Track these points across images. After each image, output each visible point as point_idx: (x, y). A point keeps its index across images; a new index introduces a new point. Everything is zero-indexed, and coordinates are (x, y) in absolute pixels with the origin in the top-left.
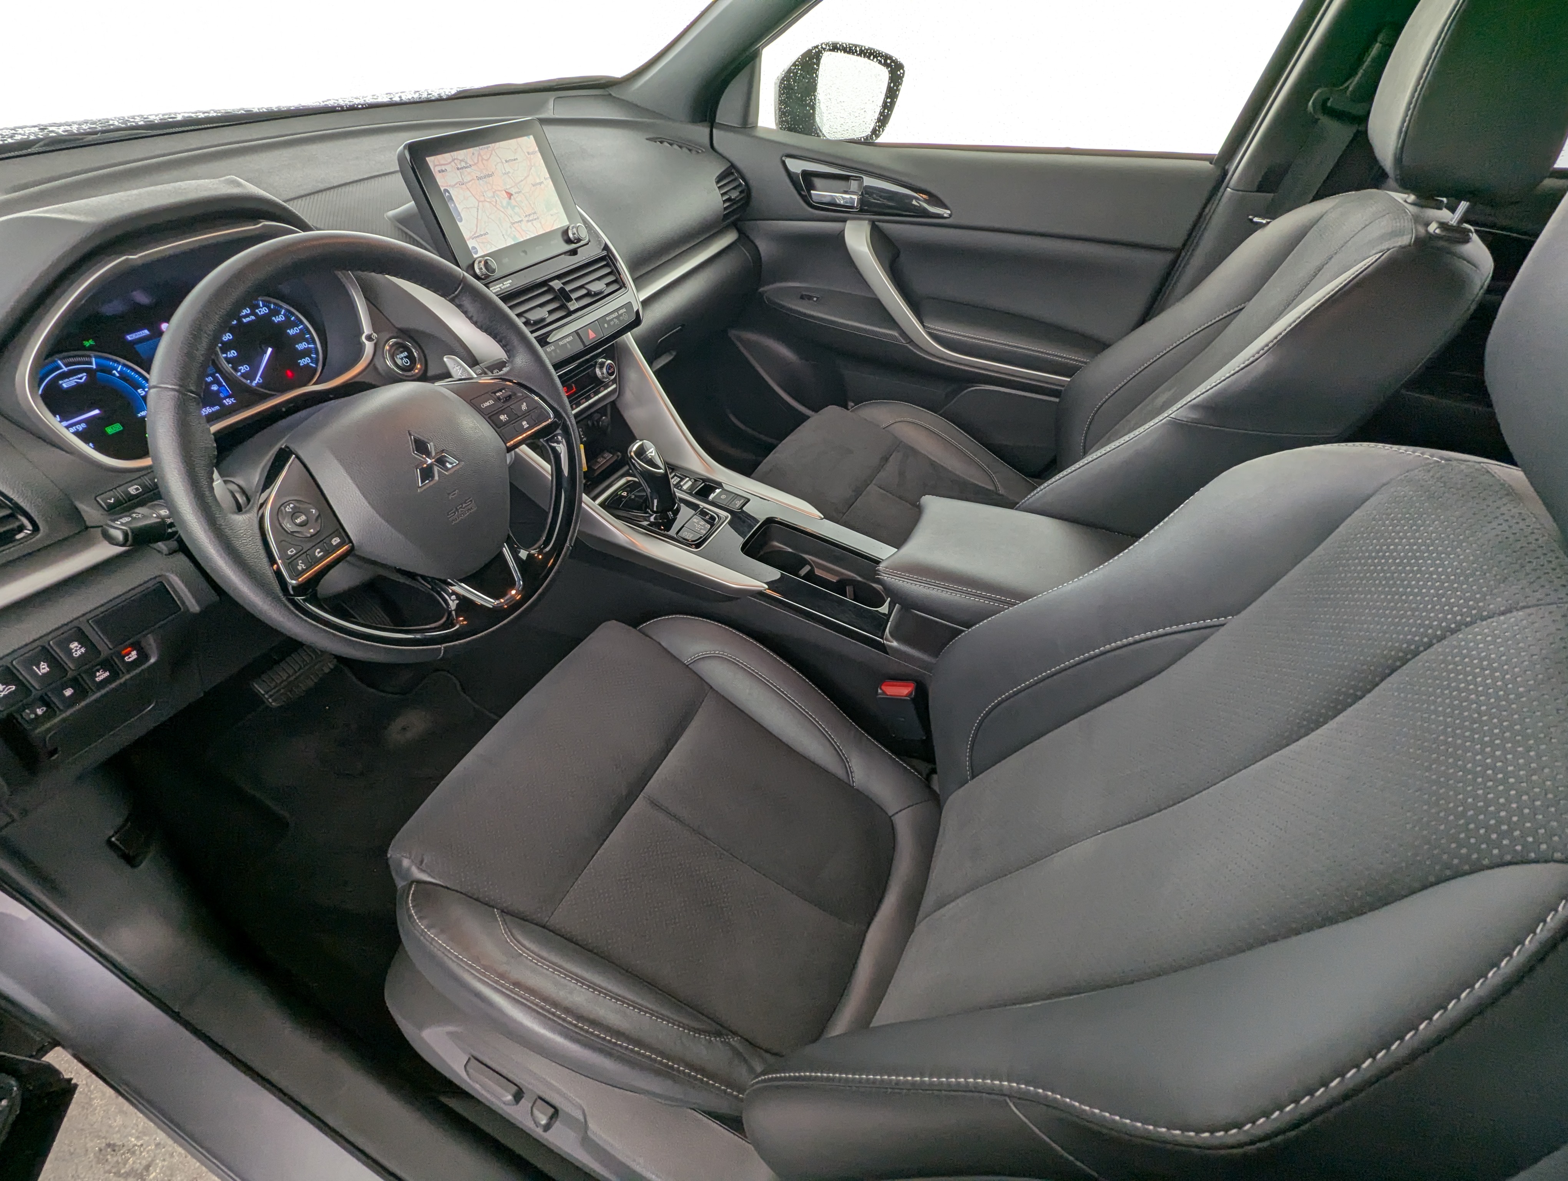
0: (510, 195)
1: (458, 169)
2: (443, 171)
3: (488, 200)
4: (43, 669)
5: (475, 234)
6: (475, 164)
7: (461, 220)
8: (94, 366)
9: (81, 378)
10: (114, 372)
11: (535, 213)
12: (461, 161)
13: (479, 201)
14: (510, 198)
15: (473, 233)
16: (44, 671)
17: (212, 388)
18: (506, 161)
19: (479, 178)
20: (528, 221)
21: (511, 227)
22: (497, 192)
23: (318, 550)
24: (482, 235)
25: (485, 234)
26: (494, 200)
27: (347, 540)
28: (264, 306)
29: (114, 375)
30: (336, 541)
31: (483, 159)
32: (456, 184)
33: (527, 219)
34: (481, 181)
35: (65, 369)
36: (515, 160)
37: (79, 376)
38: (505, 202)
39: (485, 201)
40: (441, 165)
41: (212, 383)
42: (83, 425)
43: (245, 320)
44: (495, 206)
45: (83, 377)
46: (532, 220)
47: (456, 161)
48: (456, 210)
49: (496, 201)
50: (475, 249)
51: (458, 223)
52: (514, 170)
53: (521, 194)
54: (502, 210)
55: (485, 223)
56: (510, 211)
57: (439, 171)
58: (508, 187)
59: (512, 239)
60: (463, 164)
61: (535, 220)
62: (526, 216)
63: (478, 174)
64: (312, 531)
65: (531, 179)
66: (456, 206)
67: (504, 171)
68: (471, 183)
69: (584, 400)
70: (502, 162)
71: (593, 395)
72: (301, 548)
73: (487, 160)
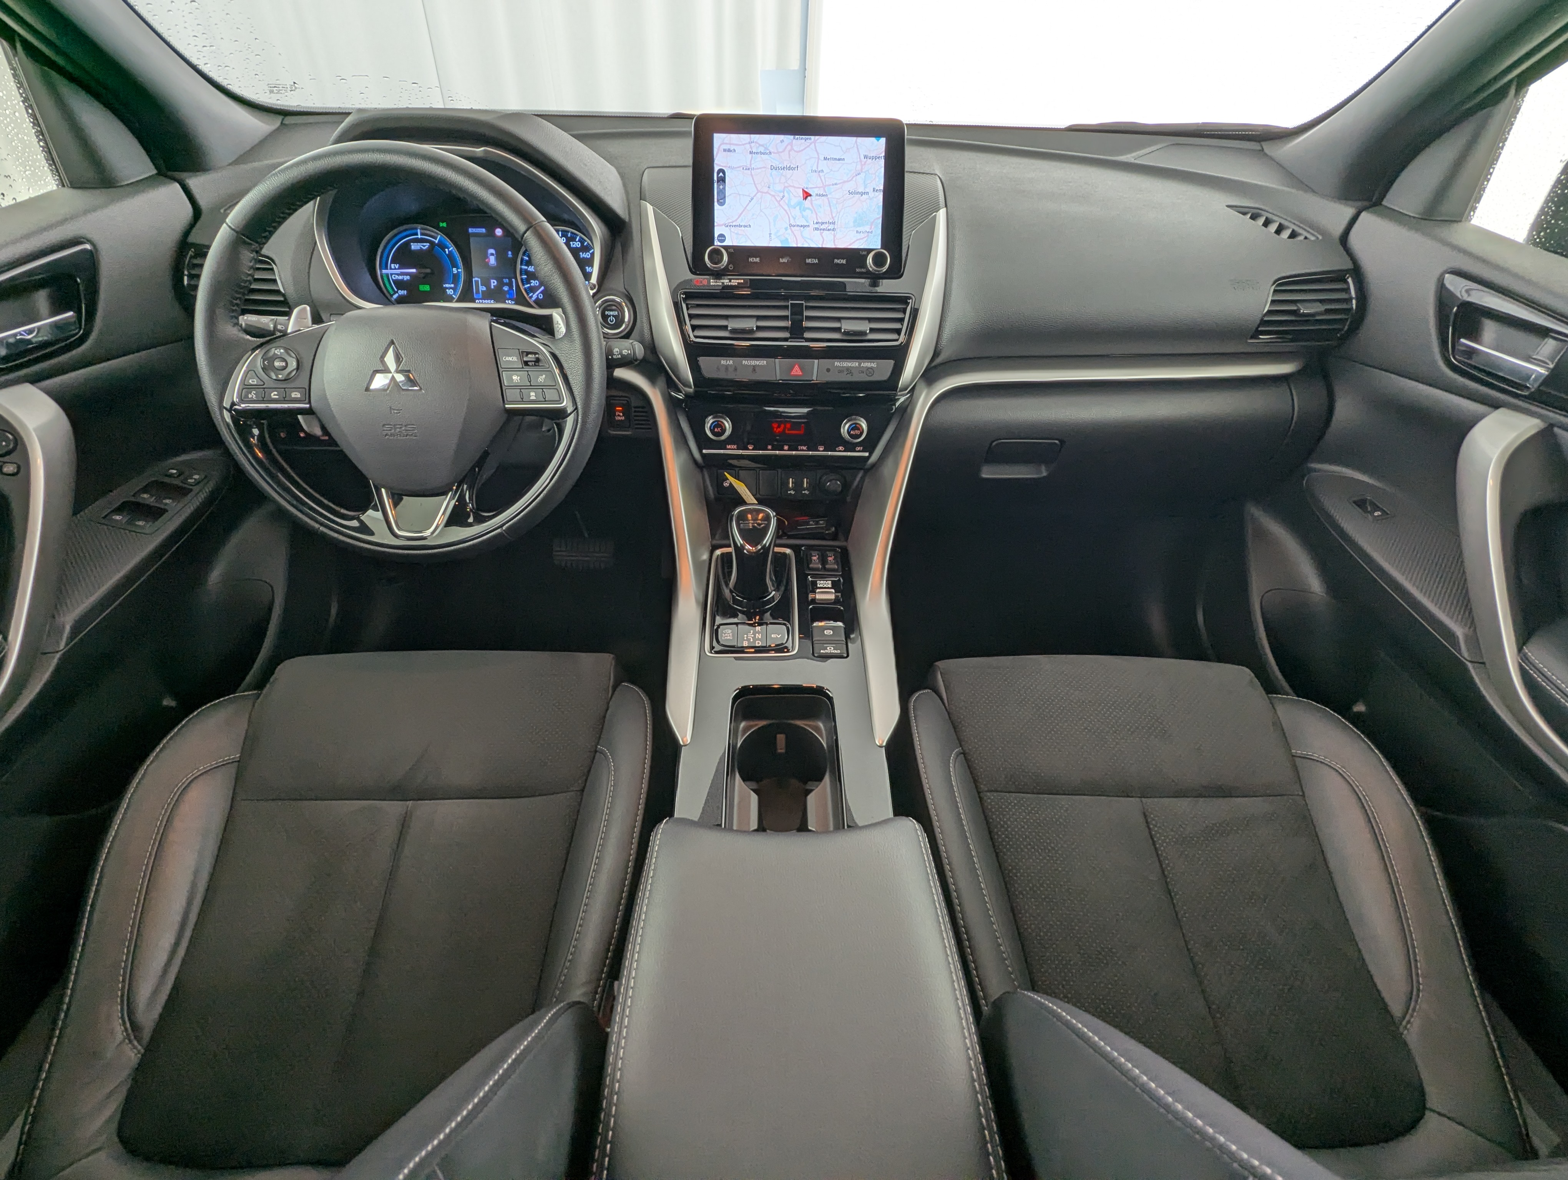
0: (807, 195)
1: (751, 153)
2: (729, 151)
3: (773, 193)
5: (732, 222)
6: (778, 153)
7: (721, 203)
8: (437, 242)
9: (424, 246)
10: (447, 250)
11: (834, 223)
12: (762, 146)
13: (758, 191)
14: (805, 198)
15: (730, 221)
17: (504, 288)
18: (825, 159)
19: (773, 168)
20: (817, 229)
21: (786, 229)
22: (792, 189)
24: (740, 226)
25: (745, 226)
26: (782, 194)
27: (307, 401)
28: (579, 241)
29: (445, 252)
30: (296, 395)
31: (792, 149)
32: (740, 167)
33: (817, 226)
34: (774, 172)
35: (419, 236)
36: (839, 160)
37: (425, 244)
38: (794, 201)
39: (767, 193)
40: (730, 144)
41: (506, 284)
42: (408, 277)
44: (779, 202)
45: (427, 245)
46: (824, 230)
47: (753, 145)
48: (722, 193)
49: (783, 197)
50: (722, 237)
51: (716, 206)
52: (831, 170)
53: (824, 198)
54: (786, 208)
55: (753, 215)
56: (796, 212)
57: (725, 150)
58: (810, 186)
59: (781, 242)
60: (762, 149)
61: (829, 230)
62: (817, 223)
63: (776, 164)
64: (280, 376)
65: (851, 186)
66: (724, 188)
67: (814, 168)
68: (759, 170)
69: (805, 448)
70: (819, 159)
71: (821, 449)
72: (262, 383)
73: (798, 152)
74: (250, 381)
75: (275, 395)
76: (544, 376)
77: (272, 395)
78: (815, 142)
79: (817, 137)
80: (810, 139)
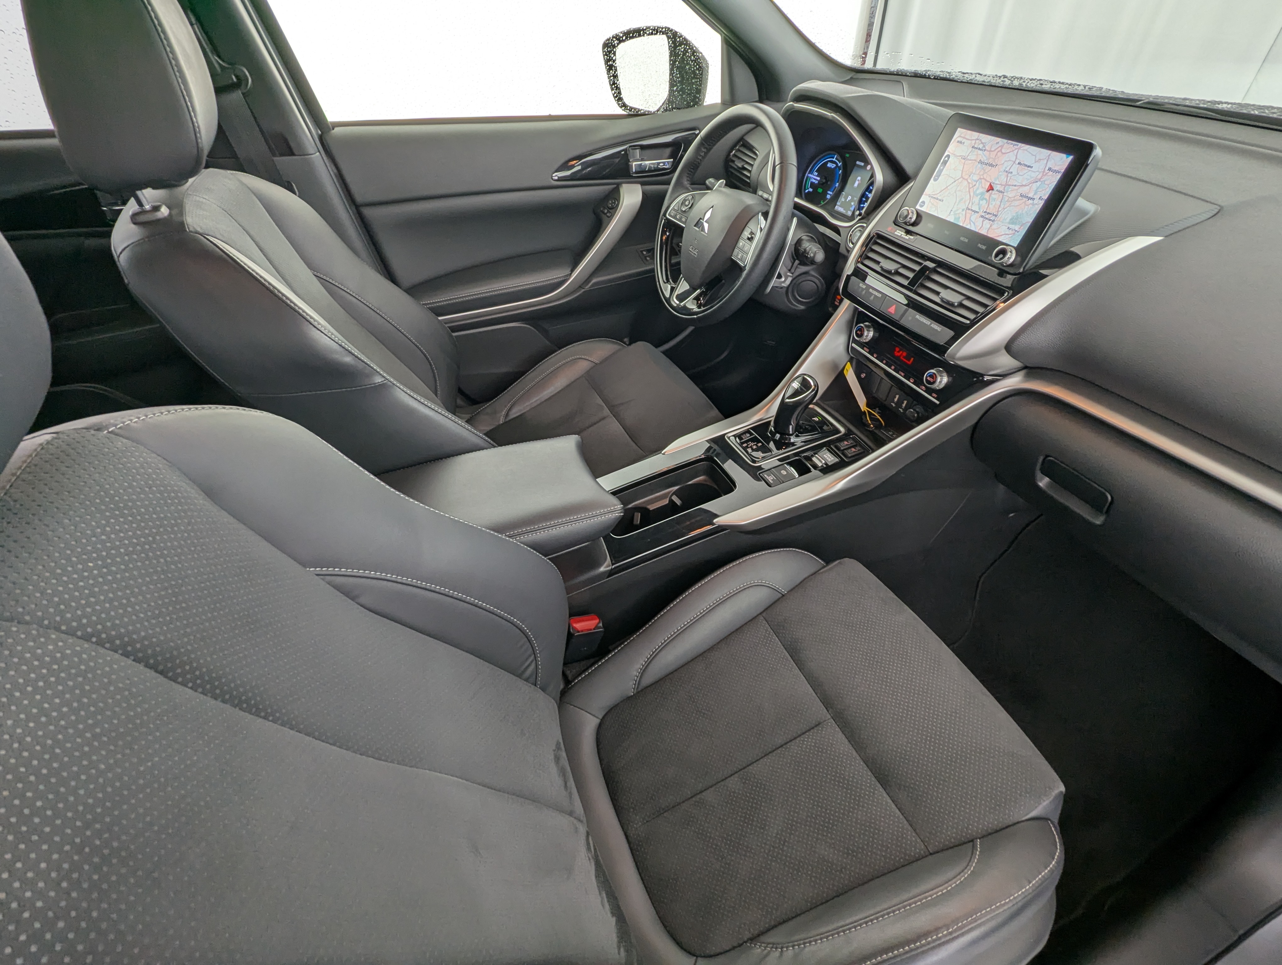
0: (991, 188)
1: (973, 147)
2: (961, 142)
3: (969, 181)
5: (934, 195)
6: (990, 151)
7: (935, 180)
11: (996, 216)
12: (982, 143)
13: (962, 177)
14: (988, 191)
15: (934, 193)
18: (1019, 163)
19: (981, 162)
20: (982, 216)
21: (963, 210)
22: (983, 181)
24: (937, 199)
25: (940, 200)
26: (974, 183)
29: (839, 172)
31: (1001, 151)
32: (960, 156)
33: (983, 214)
34: (980, 165)
35: (834, 159)
36: (1029, 167)
38: (981, 190)
39: (967, 180)
40: (964, 138)
42: (817, 182)
44: (969, 188)
46: (987, 218)
47: (977, 141)
48: (939, 172)
49: (975, 185)
50: (923, 203)
51: (931, 180)
52: (1018, 174)
53: (1001, 195)
54: (972, 194)
55: (949, 193)
56: (977, 199)
57: (958, 142)
58: (996, 182)
59: (955, 218)
60: (981, 146)
61: (990, 220)
62: (985, 212)
63: (984, 159)
65: (1024, 190)
66: (943, 169)
67: (1007, 169)
68: (970, 162)
69: (903, 374)
70: (1014, 162)
71: (911, 381)
73: (1004, 154)
78: (1021, 147)
79: (1023, 145)
80: (1018, 145)
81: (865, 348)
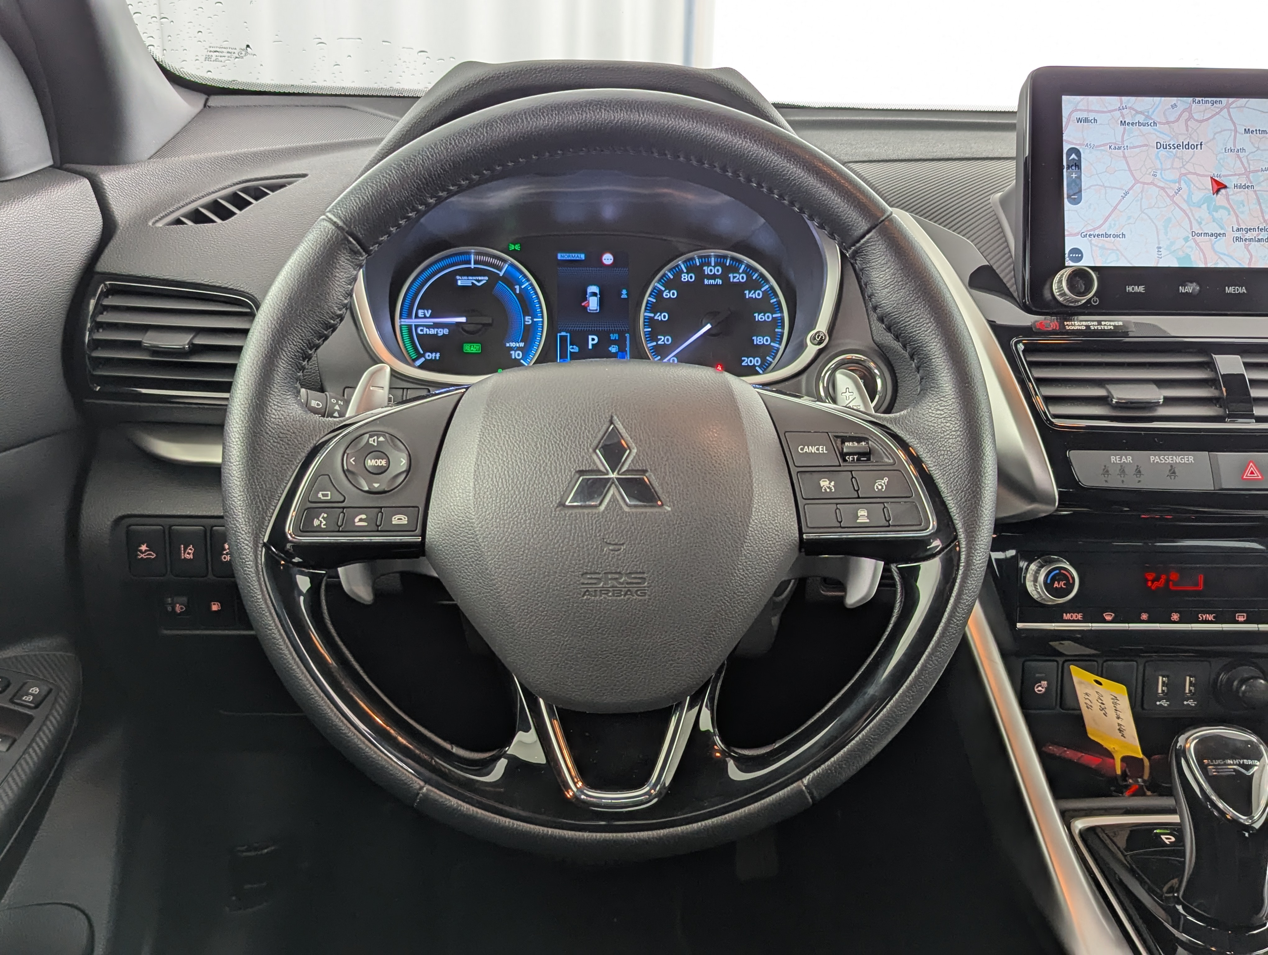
0: (1219, 186)
1: (1123, 123)
2: (1086, 120)
3: (1161, 184)
4: (189, 554)
5: (1094, 230)
6: (1168, 123)
7: (1076, 200)
8: (501, 274)
9: (479, 281)
10: (517, 287)
12: (1141, 113)
13: (1137, 181)
14: (1217, 191)
15: (1090, 228)
16: (188, 556)
17: (610, 349)
18: (1247, 131)
19: (1160, 146)
20: (1238, 240)
21: (1186, 239)
22: (1192, 178)
23: (364, 516)
24: (1107, 236)
25: (1118, 236)
26: (1176, 186)
27: (418, 531)
28: (743, 272)
29: (514, 290)
30: (400, 520)
31: (1191, 117)
32: (1104, 145)
33: (1238, 234)
34: (1162, 152)
35: (472, 266)
37: (480, 278)
38: (1198, 196)
39: (1152, 183)
40: (1089, 111)
41: (614, 342)
42: (446, 331)
43: (706, 282)
44: (1171, 198)
45: (484, 279)
46: (1250, 240)
47: (1125, 111)
48: (1077, 185)
49: (1179, 189)
50: (1077, 254)
51: (1067, 205)
52: (1258, 149)
53: (1250, 191)
54: (1185, 206)
55: (1129, 218)
56: (1203, 212)
57: (1079, 120)
58: (1223, 173)
59: (1178, 259)
60: (1141, 118)
61: (1259, 240)
62: (1238, 230)
63: (1165, 139)
64: (376, 485)
66: (1079, 177)
67: (1230, 145)
68: (1138, 150)
69: (1210, 617)
70: (1236, 131)
71: (1241, 619)
72: (342, 499)
73: (1201, 121)
74: (320, 495)
75: (361, 520)
76: (886, 480)
77: (357, 520)
78: (1229, 104)
79: (1231, 100)
80: (1221, 102)
81: (1066, 616)
